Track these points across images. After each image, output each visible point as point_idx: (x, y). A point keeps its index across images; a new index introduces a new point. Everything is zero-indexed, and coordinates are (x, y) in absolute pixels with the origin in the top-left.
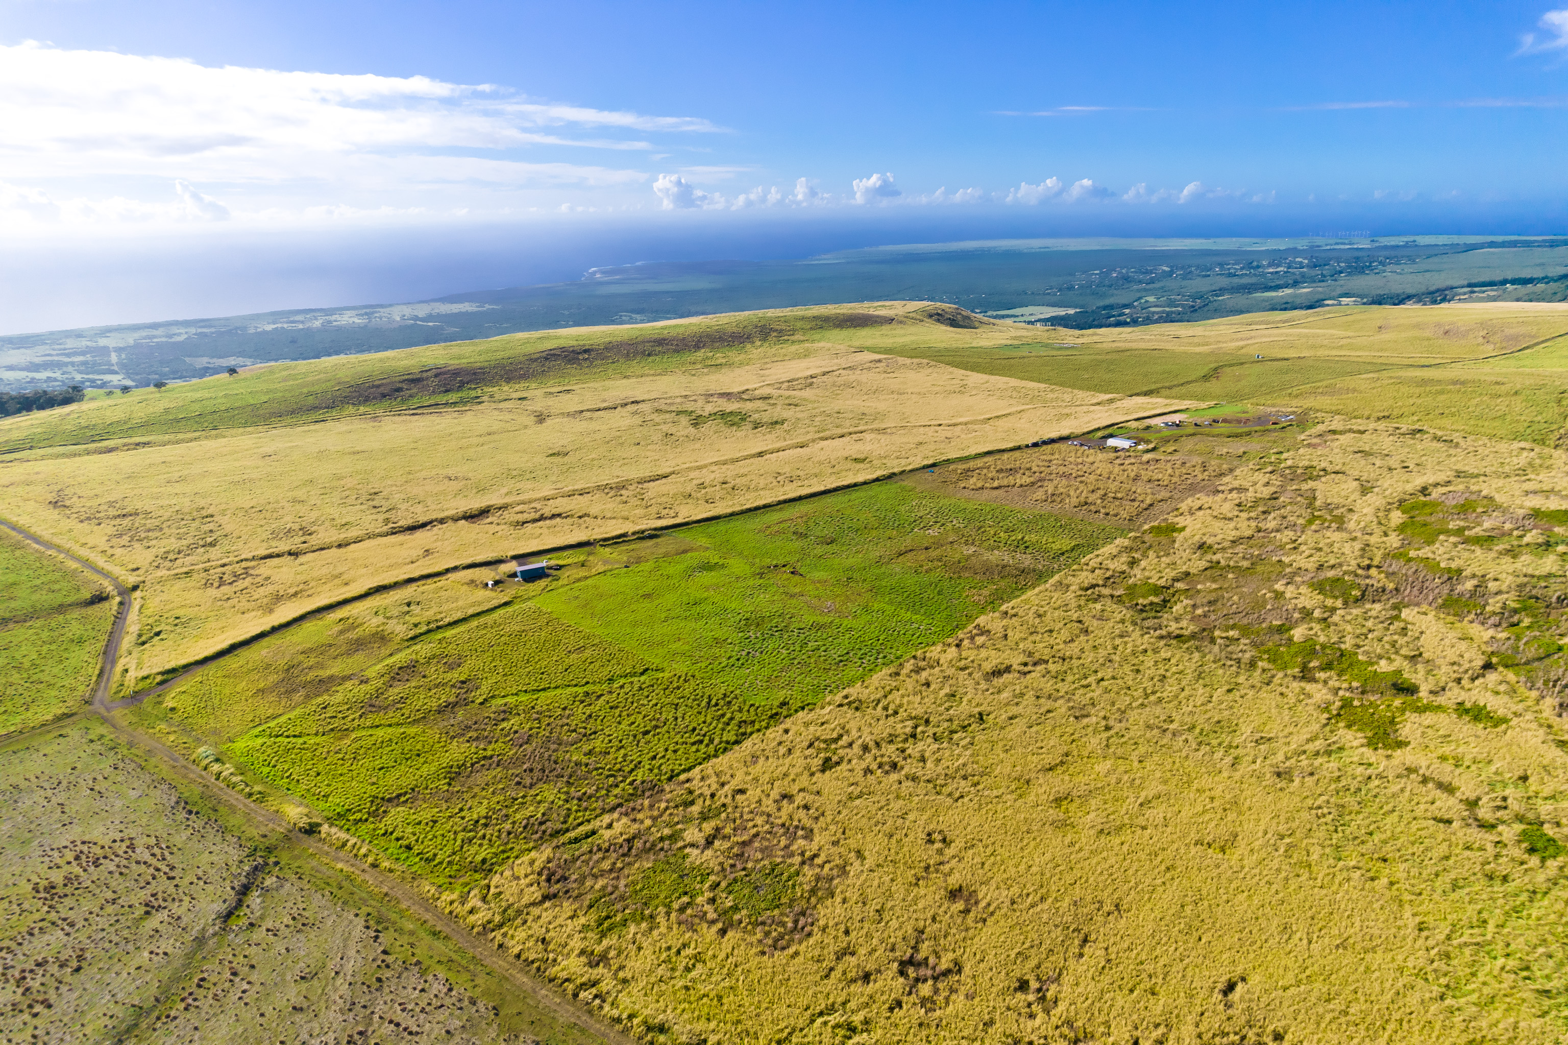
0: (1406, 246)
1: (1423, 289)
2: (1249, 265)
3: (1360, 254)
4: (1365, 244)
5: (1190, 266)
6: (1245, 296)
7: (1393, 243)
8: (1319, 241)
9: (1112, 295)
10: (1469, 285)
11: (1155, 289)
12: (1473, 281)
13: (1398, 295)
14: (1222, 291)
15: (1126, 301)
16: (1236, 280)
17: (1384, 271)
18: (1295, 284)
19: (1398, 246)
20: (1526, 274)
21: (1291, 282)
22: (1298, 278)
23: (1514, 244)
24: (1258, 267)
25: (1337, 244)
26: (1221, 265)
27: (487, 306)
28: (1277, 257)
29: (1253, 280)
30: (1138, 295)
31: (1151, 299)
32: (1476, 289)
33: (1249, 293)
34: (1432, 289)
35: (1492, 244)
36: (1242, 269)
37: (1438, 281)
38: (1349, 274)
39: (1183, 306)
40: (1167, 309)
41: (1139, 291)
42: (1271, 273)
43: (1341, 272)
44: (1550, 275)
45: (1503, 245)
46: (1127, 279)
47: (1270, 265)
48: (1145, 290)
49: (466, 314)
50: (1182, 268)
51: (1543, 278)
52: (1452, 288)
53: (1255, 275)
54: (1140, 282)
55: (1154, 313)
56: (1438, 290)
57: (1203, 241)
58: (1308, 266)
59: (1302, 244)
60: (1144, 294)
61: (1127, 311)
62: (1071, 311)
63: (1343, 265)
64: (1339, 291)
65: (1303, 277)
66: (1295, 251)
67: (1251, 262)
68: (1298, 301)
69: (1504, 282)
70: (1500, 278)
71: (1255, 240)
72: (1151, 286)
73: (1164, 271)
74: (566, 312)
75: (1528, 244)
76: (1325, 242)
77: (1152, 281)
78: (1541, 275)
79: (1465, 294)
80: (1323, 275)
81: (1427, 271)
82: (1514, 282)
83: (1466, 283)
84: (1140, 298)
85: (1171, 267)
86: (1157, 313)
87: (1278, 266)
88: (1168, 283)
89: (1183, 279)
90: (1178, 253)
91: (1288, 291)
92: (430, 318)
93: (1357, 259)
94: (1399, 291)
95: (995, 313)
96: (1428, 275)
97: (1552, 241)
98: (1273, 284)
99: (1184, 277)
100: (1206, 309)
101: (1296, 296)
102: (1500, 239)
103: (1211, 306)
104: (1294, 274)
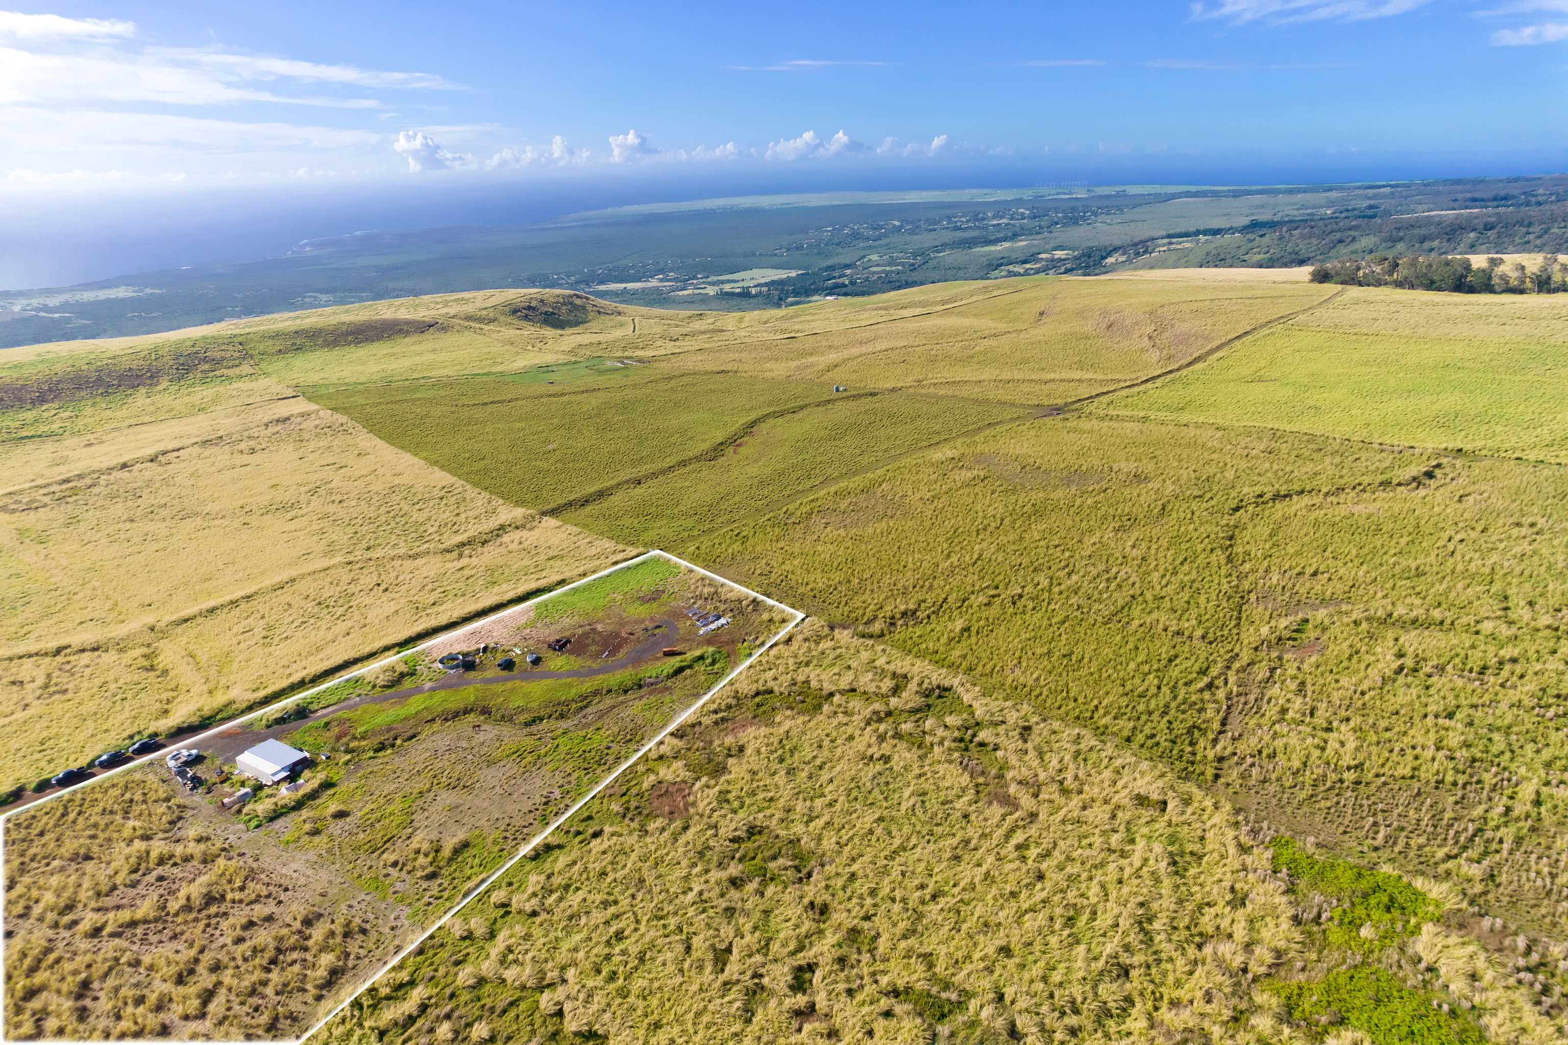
0: (1118, 195)
1: (1128, 241)
2: (975, 218)
3: (1077, 204)
4: (1082, 194)
5: (919, 220)
6: (965, 251)
7: (1106, 193)
8: (1043, 191)
9: (838, 254)
10: (1169, 236)
11: (881, 246)
12: (1172, 232)
13: (1106, 248)
14: (944, 246)
15: (848, 261)
16: (959, 234)
17: (1096, 222)
18: (1014, 237)
19: (1110, 196)
20: (1216, 224)
21: (1010, 234)
22: (1017, 229)
23: (1204, 194)
24: (983, 219)
25: (1058, 194)
26: (949, 218)
27: (148, 291)
28: (1001, 209)
29: (976, 233)
30: (862, 253)
31: (874, 257)
32: (1174, 240)
33: (970, 248)
34: (1136, 240)
35: (1188, 194)
36: (968, 221)
37: (1141, 232)
38: (1065, 225)
39: (903, 264)
40: (888, 268)
41: (864, 248)
42: (994, 226)
43: (1057, 223)
44: (1235, 225)
45: (1196, 194)
46: (856, 236)
47: (994, 217)
48: (870, 247)
49: (117, 301)
50: (912, 222)
51: (1230, 229)
52: (1154, 239)
53: (979, 228)
54: (868, 239)
55: (874, 273)
56: (1141, 242)
57: (937, 193)
58: (1029, 217)
59: (1027, 194)
60: (868, 252)
61: (848, 272)
62: (793, 274)
63: (1060, 215)
64: (1053, 244)
65: (1022, 229)
66: (1019, 202)
67: (976, 213)
68: (1014, 256)
69: (1197, 233)
70: (1192, 229)
71: (985, 191)
72: (878, 242)
73: (894, 226)
74: (240, 296)
75: (1216, 194)
76: (1048, 192)
77: (879, 238)
78: (1228, 226)
79: (1164, 245)
80: (1041, 227)
81: (1133, 221)
82: (1205, 232)
83: (1164, 233)
84: (864, 257)
85: (902, 221)
86: (878, 273)
87: (1002, 217)
88: (896, 240)
89: (910, 234)
90: (912, 206)
91: (1006, 245)
92: (64, 307)
93: (1073, 209)
94: (1107, 243)
95: (716, 278)
96: (1133, 225)
97: (1233, 191)
98: (993, 238)
99: (912, 233)
100: (925, 267)
101: (1012, 250)
102: (1193, 188)
103: (931, 264)
104: (1014, 226)
